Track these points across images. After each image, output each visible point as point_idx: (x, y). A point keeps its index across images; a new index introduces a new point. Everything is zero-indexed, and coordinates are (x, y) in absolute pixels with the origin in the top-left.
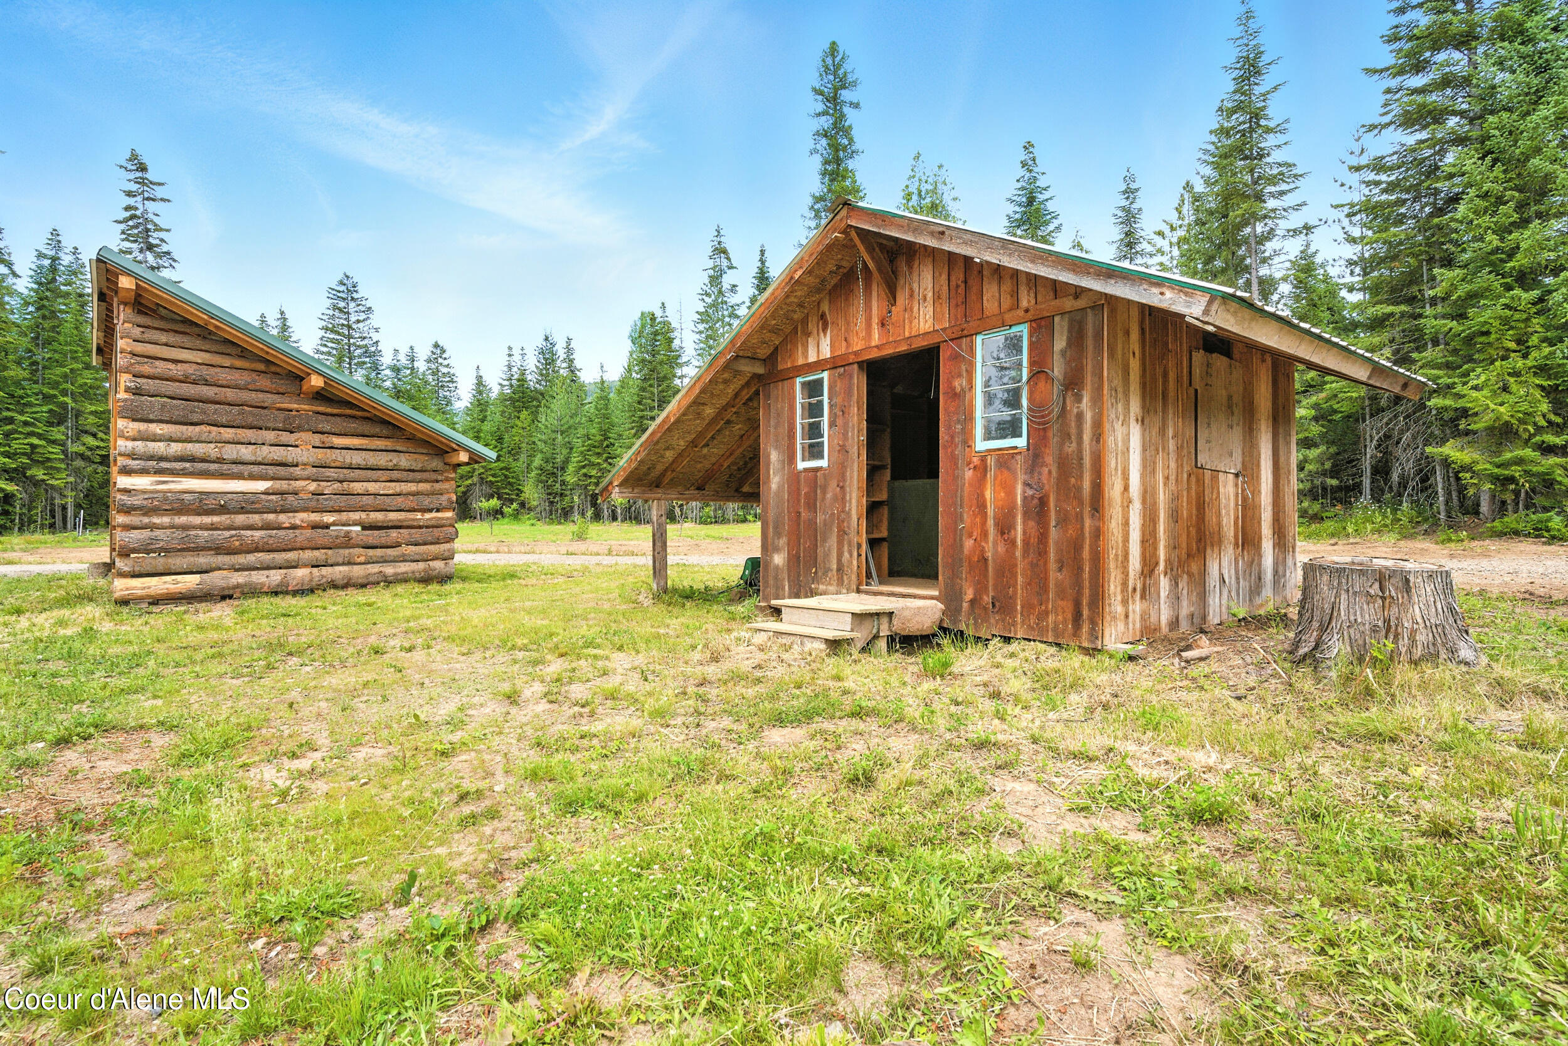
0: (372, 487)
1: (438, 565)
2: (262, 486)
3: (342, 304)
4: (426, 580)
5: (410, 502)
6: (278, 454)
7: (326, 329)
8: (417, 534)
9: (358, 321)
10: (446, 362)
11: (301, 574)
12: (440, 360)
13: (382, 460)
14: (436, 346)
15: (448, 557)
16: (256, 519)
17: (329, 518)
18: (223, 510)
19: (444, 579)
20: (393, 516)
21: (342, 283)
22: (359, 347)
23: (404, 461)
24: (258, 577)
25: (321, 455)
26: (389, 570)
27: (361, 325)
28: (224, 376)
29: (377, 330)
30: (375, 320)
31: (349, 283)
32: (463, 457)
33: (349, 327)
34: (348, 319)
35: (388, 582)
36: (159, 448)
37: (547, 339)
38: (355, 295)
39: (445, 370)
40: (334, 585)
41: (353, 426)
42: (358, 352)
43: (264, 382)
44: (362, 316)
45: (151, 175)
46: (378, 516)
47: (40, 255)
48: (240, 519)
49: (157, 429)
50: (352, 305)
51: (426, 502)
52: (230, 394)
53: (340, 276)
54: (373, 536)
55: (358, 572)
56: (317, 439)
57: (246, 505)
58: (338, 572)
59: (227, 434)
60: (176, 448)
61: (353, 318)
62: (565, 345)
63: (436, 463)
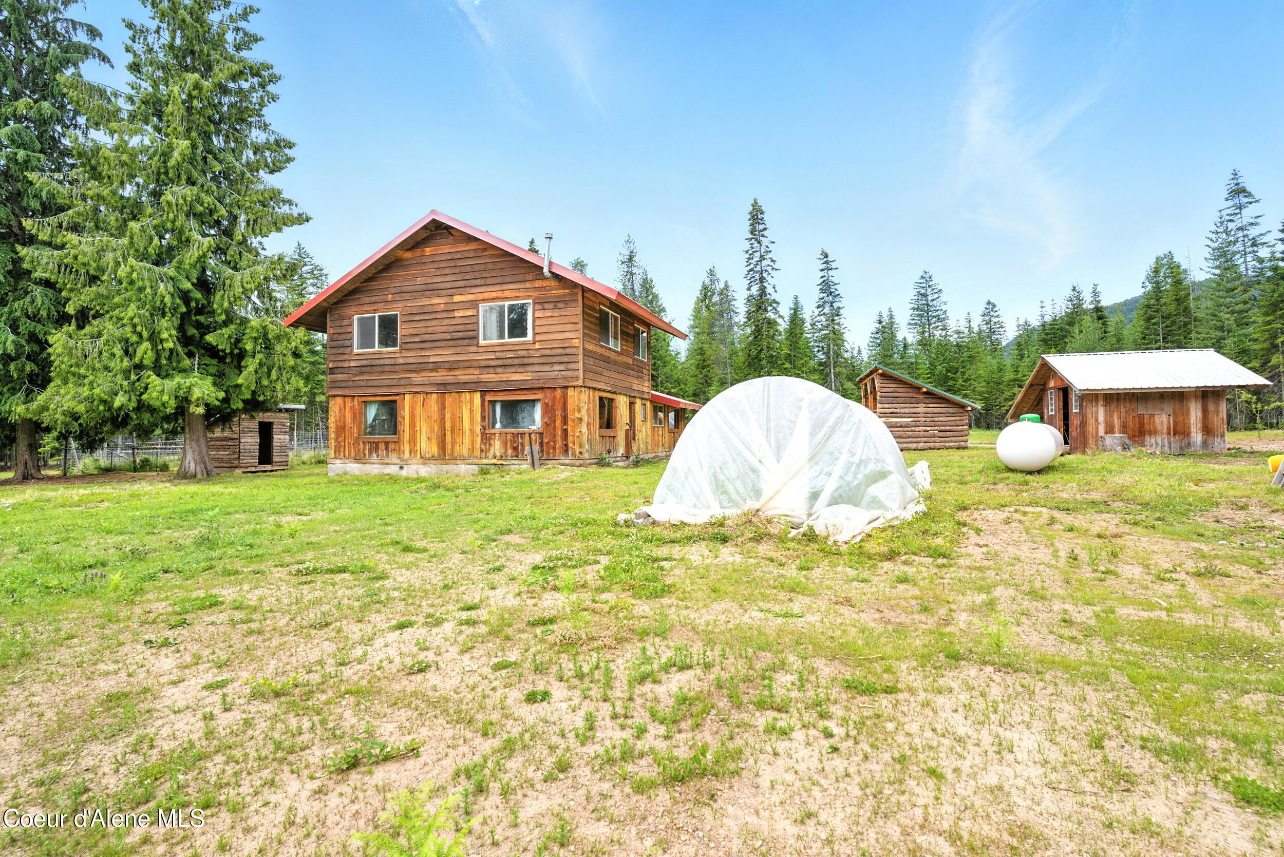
0: (941, 419)
1: (963, 444)
2: (910, 420)
3: (923, 291)
4: (958, 448)
5: (953, 423)
6: (914, 410)
7: (914, 309)
8: (955, 434)
9: (933, 300)
10: (996, 314)
11: (921, 445)
12: (992, 313)
13: (944, 410)
14: (989, 303)
15: (966, 441)
16: (909, 429)
17: (928, 429)
18: (901, 426)
19: (965, 448)
20: (948, 428)
21: (923, 277)
22: (934, 317)
23: (950, 410)
24: (910, 445)
25: (926, 410)
26: (947, 444)
27: (935, 302)
28: (901, 390)
29: (945, 303)
30: (944, 297)
31: (927, 276)
32: (970, 409)
33: (928, 305)
34: (927, 300)
35: (947, 448)
36: (886, 411)
37: (1074, 289)
38: (931, 283)
39: (996, 320)
40: (930, 449)
41: (935, 400)
42: (934, 320)
43: (910, 390)
44: (936, 296)
45: (830, 259)
46: (943, 428)
47: (791, 309)
48: (906, 429)
49: (886, 406)
50: (929, 290)
51: (958, 423)
52: (902, 395)
53: (921, 273)
54: (942, 434)
55: (937, 445)
56: (925, 405)
57: (907, 425)
58: (931, 445)
59: (902, 405)
60: (890, 410)
61: (930, 298)
62: (1091, 290)
63: (961, 410)
